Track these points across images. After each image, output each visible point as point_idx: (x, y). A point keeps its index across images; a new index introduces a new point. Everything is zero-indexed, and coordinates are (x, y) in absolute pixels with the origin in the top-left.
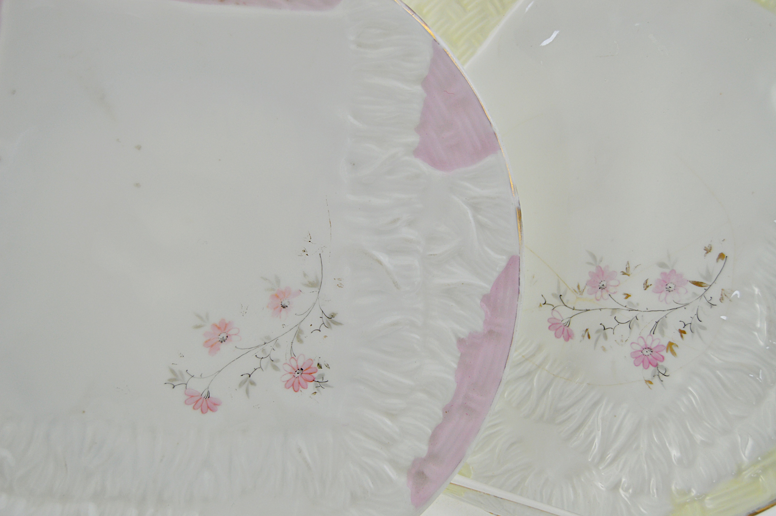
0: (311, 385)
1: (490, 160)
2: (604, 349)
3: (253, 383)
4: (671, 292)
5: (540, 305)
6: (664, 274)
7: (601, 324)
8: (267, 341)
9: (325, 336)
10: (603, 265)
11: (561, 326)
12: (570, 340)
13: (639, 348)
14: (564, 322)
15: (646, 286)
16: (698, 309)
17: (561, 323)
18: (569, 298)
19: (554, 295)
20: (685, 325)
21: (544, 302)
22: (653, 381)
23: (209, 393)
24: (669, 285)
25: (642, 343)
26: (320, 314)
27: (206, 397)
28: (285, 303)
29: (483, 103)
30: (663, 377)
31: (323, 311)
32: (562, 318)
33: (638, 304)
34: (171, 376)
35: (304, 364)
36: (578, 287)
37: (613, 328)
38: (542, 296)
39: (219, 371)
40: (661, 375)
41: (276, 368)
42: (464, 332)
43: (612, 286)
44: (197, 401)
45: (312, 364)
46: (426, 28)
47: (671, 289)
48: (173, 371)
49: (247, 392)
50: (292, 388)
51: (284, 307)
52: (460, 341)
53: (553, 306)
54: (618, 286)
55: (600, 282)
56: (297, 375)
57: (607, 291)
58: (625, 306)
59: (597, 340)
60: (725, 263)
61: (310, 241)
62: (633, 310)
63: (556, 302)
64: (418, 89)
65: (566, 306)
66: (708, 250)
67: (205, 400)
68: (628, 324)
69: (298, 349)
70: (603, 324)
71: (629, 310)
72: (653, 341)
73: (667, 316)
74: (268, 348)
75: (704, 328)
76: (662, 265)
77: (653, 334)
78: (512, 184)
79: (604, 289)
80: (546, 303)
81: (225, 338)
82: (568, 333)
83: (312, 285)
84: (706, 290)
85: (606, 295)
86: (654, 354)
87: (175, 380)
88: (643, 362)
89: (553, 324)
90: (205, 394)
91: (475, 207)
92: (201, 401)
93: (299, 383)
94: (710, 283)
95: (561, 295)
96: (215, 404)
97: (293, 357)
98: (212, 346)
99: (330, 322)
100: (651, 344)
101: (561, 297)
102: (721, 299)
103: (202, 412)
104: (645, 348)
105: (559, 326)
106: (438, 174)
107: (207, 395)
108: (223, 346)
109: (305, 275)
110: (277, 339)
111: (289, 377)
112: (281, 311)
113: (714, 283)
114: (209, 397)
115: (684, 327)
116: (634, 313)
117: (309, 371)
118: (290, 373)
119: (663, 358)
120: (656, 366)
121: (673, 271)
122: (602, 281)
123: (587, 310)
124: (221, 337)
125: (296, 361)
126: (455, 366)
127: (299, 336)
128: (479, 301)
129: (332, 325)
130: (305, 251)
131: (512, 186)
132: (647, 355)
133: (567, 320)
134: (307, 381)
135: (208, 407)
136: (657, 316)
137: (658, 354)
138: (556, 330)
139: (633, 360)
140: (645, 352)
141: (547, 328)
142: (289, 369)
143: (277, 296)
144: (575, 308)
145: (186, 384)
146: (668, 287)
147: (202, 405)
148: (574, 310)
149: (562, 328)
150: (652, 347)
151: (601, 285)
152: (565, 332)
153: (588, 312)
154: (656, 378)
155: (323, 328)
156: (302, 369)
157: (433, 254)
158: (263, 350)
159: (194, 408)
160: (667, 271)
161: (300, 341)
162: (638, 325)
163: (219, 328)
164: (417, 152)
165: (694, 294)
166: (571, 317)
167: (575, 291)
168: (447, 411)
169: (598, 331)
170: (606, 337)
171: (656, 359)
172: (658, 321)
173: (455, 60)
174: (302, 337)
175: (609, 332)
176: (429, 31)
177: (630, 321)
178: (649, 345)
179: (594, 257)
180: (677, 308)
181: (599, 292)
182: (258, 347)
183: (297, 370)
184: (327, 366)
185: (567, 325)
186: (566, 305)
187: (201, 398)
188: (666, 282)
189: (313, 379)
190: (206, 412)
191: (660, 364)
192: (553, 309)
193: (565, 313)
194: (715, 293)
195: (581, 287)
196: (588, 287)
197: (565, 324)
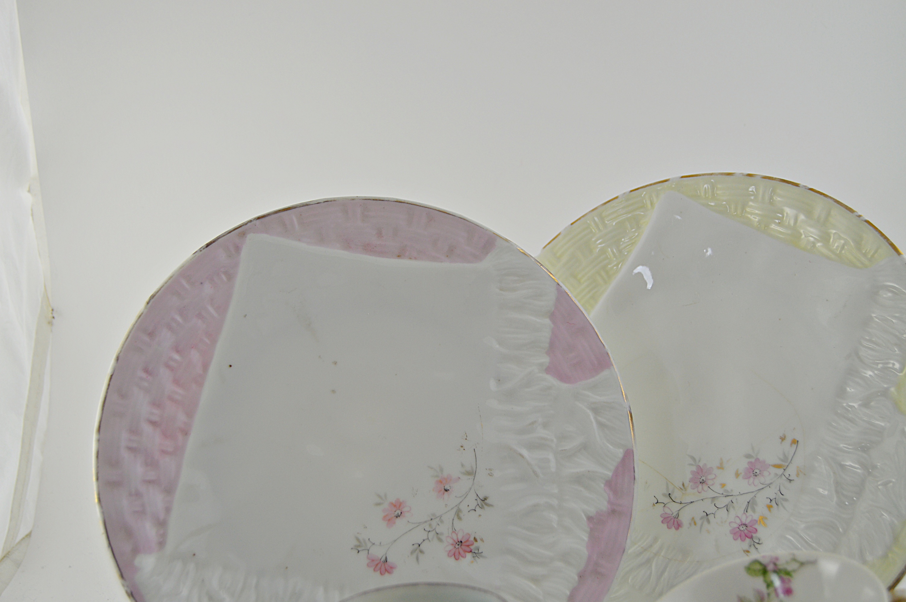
0: (469, 556)
1: (605, 373)
2: (708, 532)
3: (422, 552)
4: (758, 476)
5: (654, 505)
6: (750, 463)
7: (704, 512)
8: (433, 518)
9: (480, 515)
10: (701, 464)
11: (671, 519)
12: (680, 528)
13: (736, 526)
14: (673, 515)
15: (737, 475)
16: (780, 485)
17: (671, 517)
18: (677, 495)
19: (664, 495)
20: (771, 500)
21: (656, 502)
22: (750, 550)
23: (386, 558)
24: (756, 471)
25: (738, 521)
26: (476, 497)
27: (384, 561)
28: (447, 487)
29: (597, 331)
30: (757, 546)
31: (477, 495)
32: (672, 512)
33: (732, 490)
34: (357, 543)
35: (463, 537)
36: (683, 485)
37: (714, 513)
38: (655, 497)
39: (395, 541)
40: (755, 544)
41: (440, 540)
42: (592, 510)
43: (710, 479)
44: (377, 565)
45: (469, 537)
46: (551, 275)
47: (757, 474)
48: (358, 539)
49: (417, 559)
50: (453, 556)
51: (446, 490)
52: (590, 519)
53: (664, 504)
54: (714, 478)
55: (700, 477)
56: (457, 546)
57: (707, 484)
58: (722, 494)
59: (702, 525)
60: (797, 446)
61: (466, 439)
62: (728, 496)
63: (666, 500)
64: (547, 321)
65: (675, 502)
66: (783, 439)
67: (383, 565)
68: (726, 507)
69: (458, 525)
70: (705, 511)
71: (725, 497)
72: (747, 517)
73: (756, 496)
74: (434, 523)
75: (786, 500)
76: (748, 456)
77: (747, 512)
78: (623, 392)
79: (704, 483)
80: (658, 502)
81: (399, 514)
82: (678, 524)
83: (469, 473)
84: (785, 470)
85: (706, 487)
86: (749, 528)
87: (359, 546)
88: (740, 536)
89: (665, 518)
90: (383, 559)
91: (596, 410)
92: (379, 566)
93: (459, 553)
94: (787, 464)
95: (670, 494)
96: (391, 568)
97: (454, 531)
98: (389, 520)
99: (484, 504)
100: (746, 520)
101: (670, 495)
102: (798, 475)
103: (381, 574)
104: (741, 525)
105: (669, 519)
106: (565, 386)
107: (385, 560)
108: (398, 521)
109: (463, 465)
110: (441, 516)
111: (451, 547)
112: (444, 494)
113: (790, 463)
114: (387, 561)
115: (770, 502)
116: (729, 499)
117: (467, 544)
118: (452, 544)
119: (756, 530)
120: (751, 538)
121: (757, 460)
122: (701, 477)
123: (692, 502)
124: (396, 513)
125: (457, 535)
126: (586, 539)
127: (458, 514)
128: (603, 485)
129: (485, 506)
130: (462, 447)
131: (624, 394)
132: (743, 530)
133: (676, 513)
134: (465, 551)
135: (386, 570)
136: (748, 497)
137: (753, 527)
138: (668, 522)
139: (732, 536)
140: (741, 529)
141: (661, 523)
142: (451, 541)
143: (441, 482)
144: (682, 502)
145: (368, 550)
146: (754, 472)
147: (380, 568)
148: (681, 504)
149: (672, 520)
150: (747, 523)
151: (701, 480)
152: (676, 522)
153: (693, 503)
154: (753, 547)
155: (478, 509)
156: (461, 542)
157: (564, 450)
158: (430, 525)
159: (374, 570)
160: (753, 460)
161: (460, 518)
162: (733, 507)
163: (395, 506)
164: (548, 370)
165: (776, 474)
166: (679, 510)
167: (681, 489)
168: (581, 576)
169: (702, 518)
170: (708, 522)
171: (751, 532)
172: (749, 501)
173: (574, 299)
174: (461, 515)
175: (711, 517)
176: (553, 277)
177: (727, 506)
178: (744, 521)
179: (693, 459)
180: (763, 488)
181: (700, 486)
182: (426, 522)
183: (457, 542)
184: (482, 540)
185: (677, 517)
186: (674, 501)
187: (380, 562)
188: (752, 469)
189: (470, 550)
190: (384, 574)
191: (754, 535)
192: (664, 506)
193: (674, 508)
194: (791, 471)
195: (685, 485)
196: (691, 484)
197: (675, 517)
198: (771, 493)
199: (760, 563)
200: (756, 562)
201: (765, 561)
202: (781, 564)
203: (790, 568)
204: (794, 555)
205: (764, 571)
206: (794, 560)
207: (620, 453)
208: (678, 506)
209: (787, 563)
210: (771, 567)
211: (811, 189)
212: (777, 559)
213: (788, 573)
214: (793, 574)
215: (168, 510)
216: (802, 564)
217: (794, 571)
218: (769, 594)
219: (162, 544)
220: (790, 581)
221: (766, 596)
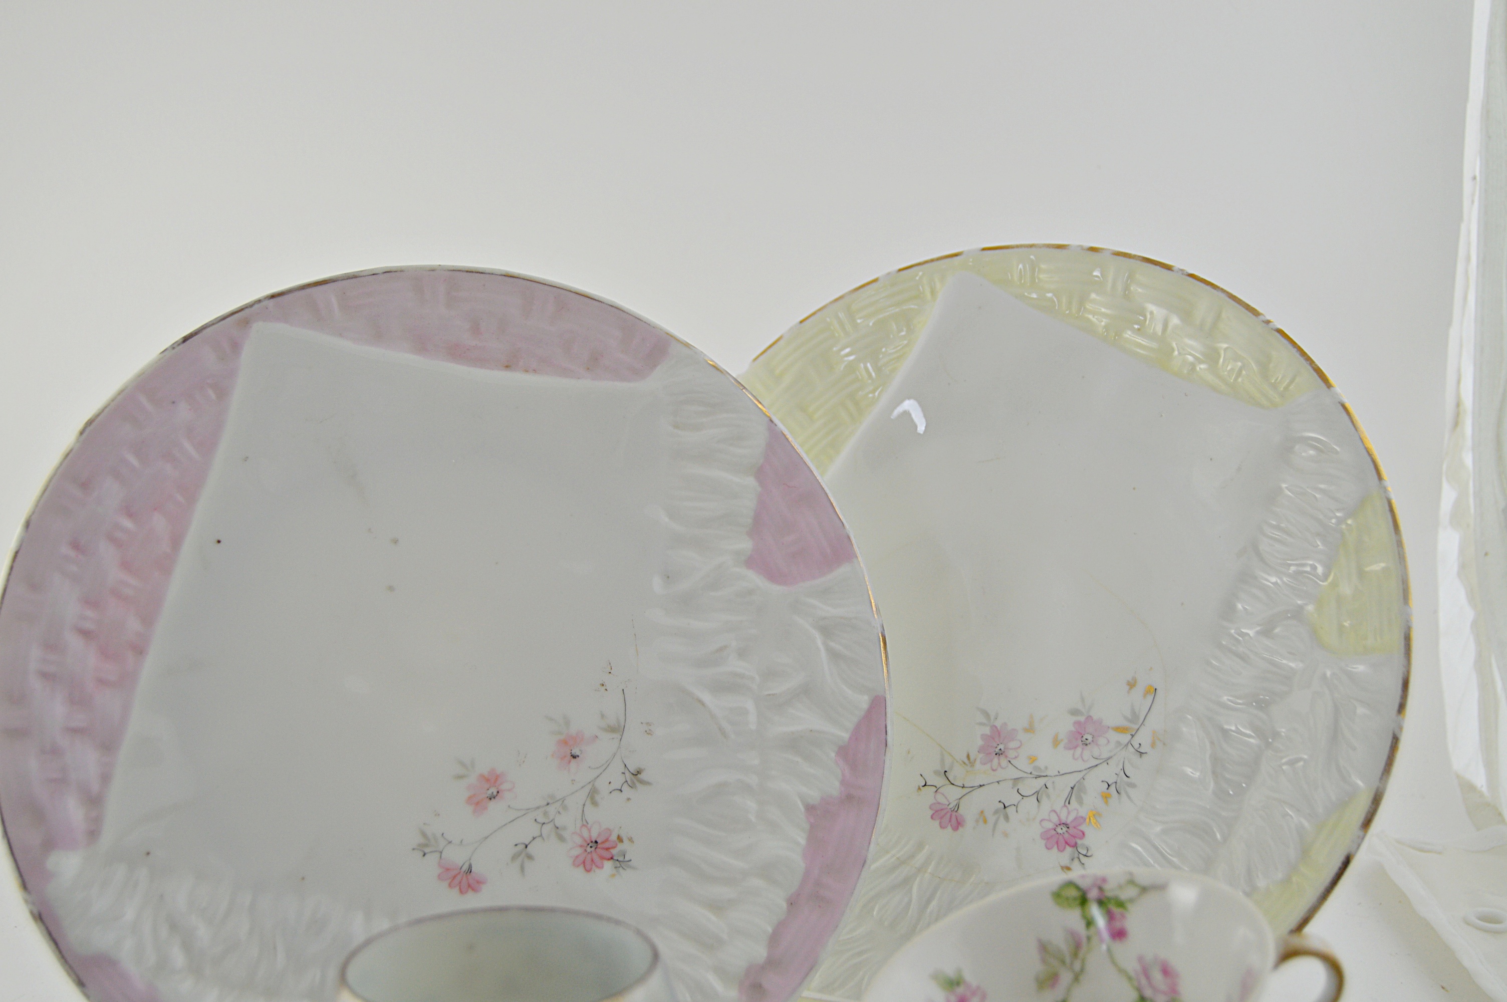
0: (608, 865)
1: (843, 570)
2: (1006, 835)
3: (530, 857)
4: (1089, 746)
5: (919, 789)
6: (1077, 723)
7: (1000, 802)
8: (550, 801)
9: (629, 799)
10: (998, 724)
11: (948, 812)
12: (960, 829)
13: (1050, 826)
14: (951, 806)
15: (1056, 742)
16: (1124, 762)
17: (947, 808)
18: (957, 773)
19: (936, 773)
20: (1109, 786)
21: (924, 784)
22: (1072, 867)
23: (470, 866)
24: (1085, 737)
25: (1055, 819)
26: (622, 769)
27: (466, 871)
28: (576, 751)
29: (832, 499)
30: (1083, 859)
31: (625, 765)
32: (948, 801)
33: (1046, 768)
34: (422, 840)
35: (599, 835)
36: (968, 757)
37: (1016, 805)
38: (921, 775)
39: (486, 838)
40: (1081, 856)
41: (561, 838)
42: (814, 795)
43: (1011, 749)
44: (455, 877)
45: (610, 835)
46: (760, 406)
47: (1088, 742)
48: (424, 835)
49: (522, 868)
50: (582, 865)
51: (574, 757)
52: (810, 809)
53: (936, 787)
54: (1019, 747)
55: (996, 745)
56: (589, 849)
57: (1006, 757)
58: (1031, 773)
59: (995, 824)
60: (1154, 698)
61: (610, 673)
62: (1040, 777)
63: (939, 781)
64: (751, 481)
65: (953, 784)
66: (1132, 685)
67: (465, 878)
68: (1036, 794)
69: (592, 814)
70: (1002, 801)
71: (1036, 778)
72: (1069, 813)
73: (1085, 778)
74: (552, 810)
75: (1133, 786)
76: (1075, 712)
77: (1069, 803)
78: (873, 601)
79: (1002, 754)
80: (927, 784)
81: (495, 793)
82: (957, 821)
83: (612, 729)
84: (1133, 736)
85: (1004, 762)
86: (1071, 831)
87: (426, 845)
88: (1057, 843)
89: (937, 811)
90: (465, 867)
91: (827, 629)
92: (459, 878)
93: (592, 860)
94: (1136, 727)
95: (946, 771)
96: (479, 882)
97: (585, 824)
98: (477, 804)
99: (635, 781)
100: (1067, 818)
101: (946, 773)
102: (1153, 745)
103: (461, 892)
104: (1059, 825)
105: (945, 811)
106: (776, 589)
107: (467, 869)
108: (492, 804)
109: (603, 716)
110: (563, 799)
111: (578, 851)
112: (570, 762)
113: (1143, 725)
114: (471, 872)
115: (1108, 789)
116: (1042, 781)
117: (607, 845)
118: (581, 846)
119: (1084, 834)
120: (1075, 845)
121: (1089, 718)
122: (998, 745)
123: (981, 786)
124: (490, 792)
125: (589, 830)
126: (803, 842)
127: (593, 796)
128: (833, 755)
129: (638, 784)
130: (603, 685)
131: (873, 604)
132: (1061, 833)
133: (955, 803)
134: (602, 858)
135: (469, 886)
136: (1072, 780)
137: (1078, 829)
138: (941, 818)
139: (1043, 842)
140: (1059, 830)
141: (930, 817)
142: (579, 841)
143: (565, 742)
144: (965, 786)
145: (441, 852)
146: (1084, 739)
147: (460, 883)
148: (964, 788)
149: (948, 815)
150: (1068, 822)
151: (997, 750)
152: (954, 819)
153: (981, 788)
154: (1076, 861)
155: (625, 788)
156: (596, 842)
157: (772, 694)
158: (545, 814)
159: (450, 885)
160: (1082, 719)
161: (595, 803)
162: (1048, 796)
163: (488, 780)
164: (750, 562)
165: (1118, 743)
166: (960, 797)
167: (964, 763)
168: (792, 903)
169: (996, 812)
170: (1007, 818)
171: (1074, 837)
172: (1074, 786)
173: (796, 446)
174: (598, 798)
175: (1011, 811)
176: (764, 409)
177: (1037, 792)
178: (1064, 819)
179: (986, 714)
180: (1097, 765)
181: (996, 760)
182: (538, 808)
183: (589, 842)
184: (631, 840)
185: (956, 809)
186: (953, 782)
187: (460, 873)
188: (1081, 734)
189: (611, 856)
190: (466, 892)
191: (1079, 842)
192: (936, 791)
193: (952, 794)
194: (1143, 738)
195: (972, 758)
196: (981, 755)
197: (953, 809)
198: (1108, 773)
199: (1077, 887)
200: (1071, 884)
201: (1083, 884)
202: (1111, 889)
203: (1124, 895)
204: (1131, 874)
205: (1083, 901)
206: (1132, 882)
207: (864, 701)
208: (960, 792)
209: (1120, 887)
210: (1093, 894)
211: (1192, 276)
212: (1104, 880)
213: (1121, 904)
214: (1129, 906)
215: (106, 778)
216: (1144, 890)
217: (1132, 900)
218: (1089, 938)
219: (93, 834)
220: (1123, 916)
221: (1084, 941)
